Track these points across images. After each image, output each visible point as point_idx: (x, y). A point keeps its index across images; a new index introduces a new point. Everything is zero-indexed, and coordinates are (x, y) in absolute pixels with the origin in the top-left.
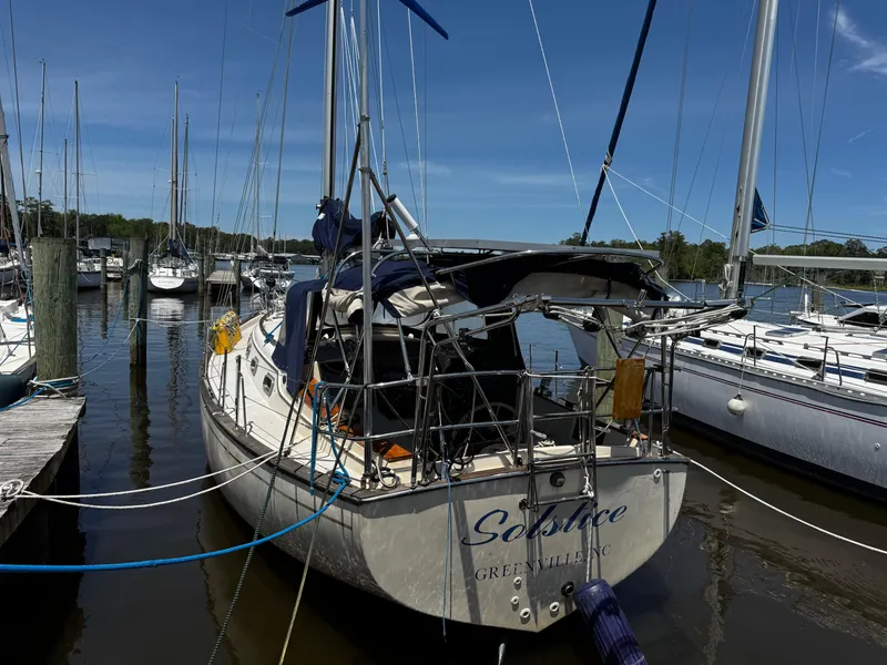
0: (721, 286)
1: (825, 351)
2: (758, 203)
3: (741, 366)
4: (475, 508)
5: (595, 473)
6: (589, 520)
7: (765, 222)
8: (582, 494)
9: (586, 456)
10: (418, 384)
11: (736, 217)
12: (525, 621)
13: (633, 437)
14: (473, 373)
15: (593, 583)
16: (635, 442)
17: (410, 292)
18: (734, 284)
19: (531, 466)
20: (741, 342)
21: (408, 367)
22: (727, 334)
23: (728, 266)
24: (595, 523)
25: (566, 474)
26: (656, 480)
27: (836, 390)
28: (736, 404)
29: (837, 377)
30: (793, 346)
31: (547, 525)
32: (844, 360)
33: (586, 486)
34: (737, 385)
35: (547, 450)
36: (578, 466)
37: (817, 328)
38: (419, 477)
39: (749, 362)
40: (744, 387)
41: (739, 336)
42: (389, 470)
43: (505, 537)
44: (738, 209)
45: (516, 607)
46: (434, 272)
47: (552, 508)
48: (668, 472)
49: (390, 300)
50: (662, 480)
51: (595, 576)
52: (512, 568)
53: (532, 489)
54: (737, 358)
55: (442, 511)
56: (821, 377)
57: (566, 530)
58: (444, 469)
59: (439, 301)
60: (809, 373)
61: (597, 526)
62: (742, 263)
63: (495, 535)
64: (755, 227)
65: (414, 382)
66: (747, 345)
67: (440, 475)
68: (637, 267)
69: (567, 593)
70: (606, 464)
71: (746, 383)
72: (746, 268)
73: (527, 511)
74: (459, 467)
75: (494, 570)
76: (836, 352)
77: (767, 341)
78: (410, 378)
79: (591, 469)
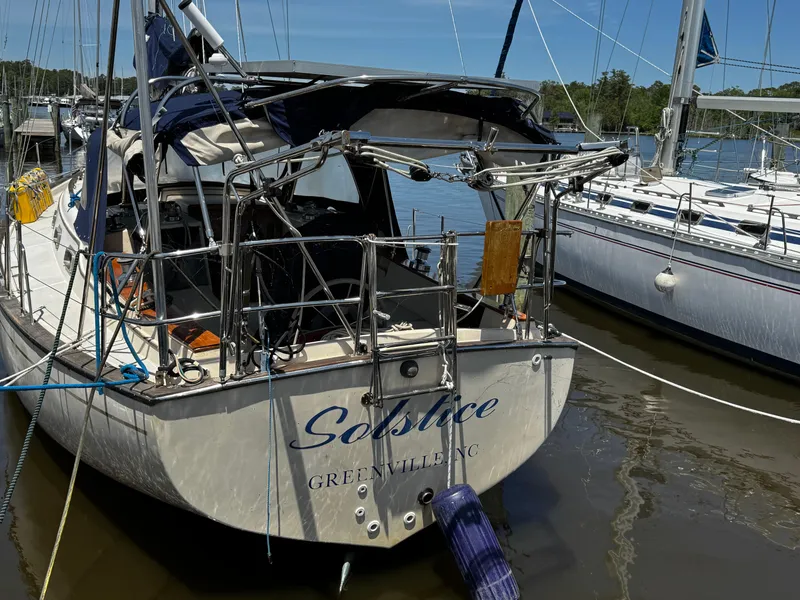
0: (658, 135)
1: (770, 213)
2: (706, 30)
3: (673, 233)
4: (305, 405)
5: (455, 360)
6: (451, 416)
7: (713, 54)
8: (440, 385)
9: (446, 340)
10: (223, 252)
11: (680, 48)
12: (372, 535)
13: (510, 317)
14: (300, 239)
15: (455, 489)
16: (512, 323)
17: (210, 132)
18: (673, 132)
19: (376, 353)
20: (674, 204)
21: (209, 232)
22: (660, 195)
23: (667, 110)
24: (457, 418)
25: (419, 362)
26: (535, 368)
27: (779, 260)
28: (665, 279)
29: (782, 244)
30: (736, 208)
31: (398, 422)
32: (791, 224)
33: (444, 376)
34: (666, 256)
35: (402, 335)
36: (436, 352)
37: (765, 186)
38: (231, 369)
39: (683, 228)
40: (674, 259)
41: (674, 197)
42: (192, 362)
43: (345, 438)
44: (682, 38)
45: (361, 519)
46: (242, 104)
47: (402, 404)
48: (550, 358)
49: (183, 142)
50: (542, 368)
51: (459, 481)
52: (354, 475)
53: (375, 381)
54: (668, 224)
55: (262, 409)
56: (764, 244)
57: (421, 428)
58: (264, 359)
59: (250, 145)
60: (750, 241)
61: (460, 422)
62: (684, 105)
63: (332, 437)
64: (702, 60)
65: (217, 250)
66: (682, 208)
67: (259, 367)
68: (518, 103)
69: (425, 500)
70: (471, 349)
71: (679, 254)
72: (688, 112)
73: (372, 408)
74: (286, 356)
75: (332, 477)
76: (782, 214)
77: (706, 202)
78: (213, 245)
79: (451, 356)
